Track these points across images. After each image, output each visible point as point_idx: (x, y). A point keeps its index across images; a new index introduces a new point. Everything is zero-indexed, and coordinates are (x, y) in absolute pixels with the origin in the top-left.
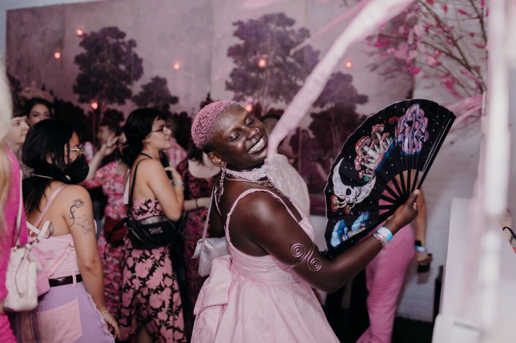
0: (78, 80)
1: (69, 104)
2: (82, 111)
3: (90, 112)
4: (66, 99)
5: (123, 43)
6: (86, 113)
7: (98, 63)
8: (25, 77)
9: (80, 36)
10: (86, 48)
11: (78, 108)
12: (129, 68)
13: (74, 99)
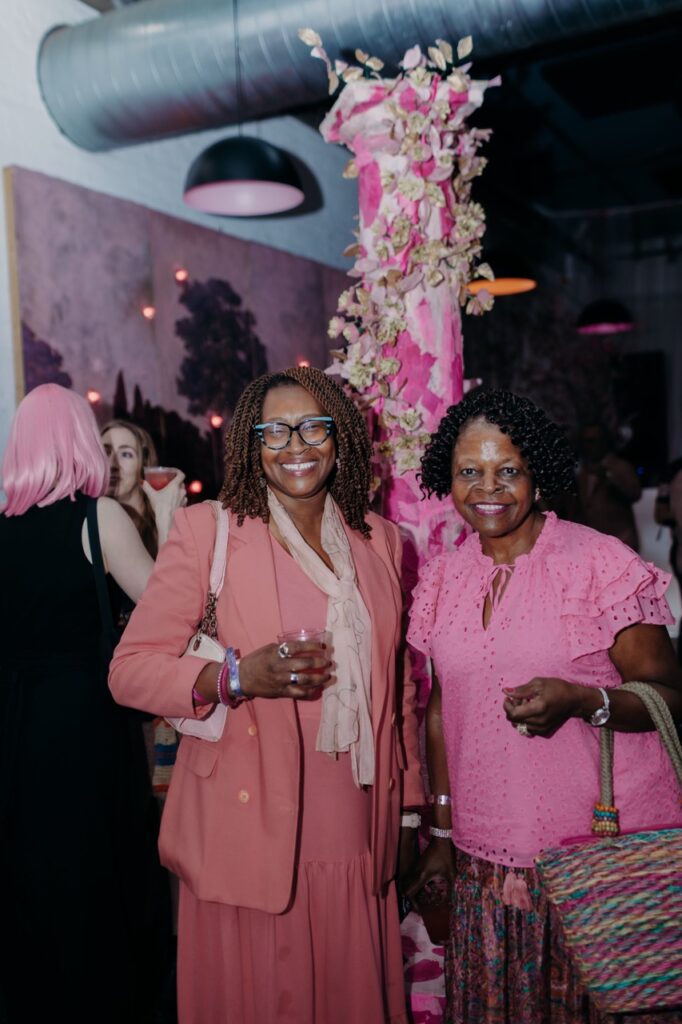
0: (183, 369)
1: (173, 417)
2: (195, 430)
3: (208, 434)
4: (168, 407)
5: (239, 314)
6: (202, 434)
7: (209, 343)
8: (76, 346)
9: (179, 283)
10: (192, 309)
11: (189, 424)
12: (249, 358)
13: (181, 406)
